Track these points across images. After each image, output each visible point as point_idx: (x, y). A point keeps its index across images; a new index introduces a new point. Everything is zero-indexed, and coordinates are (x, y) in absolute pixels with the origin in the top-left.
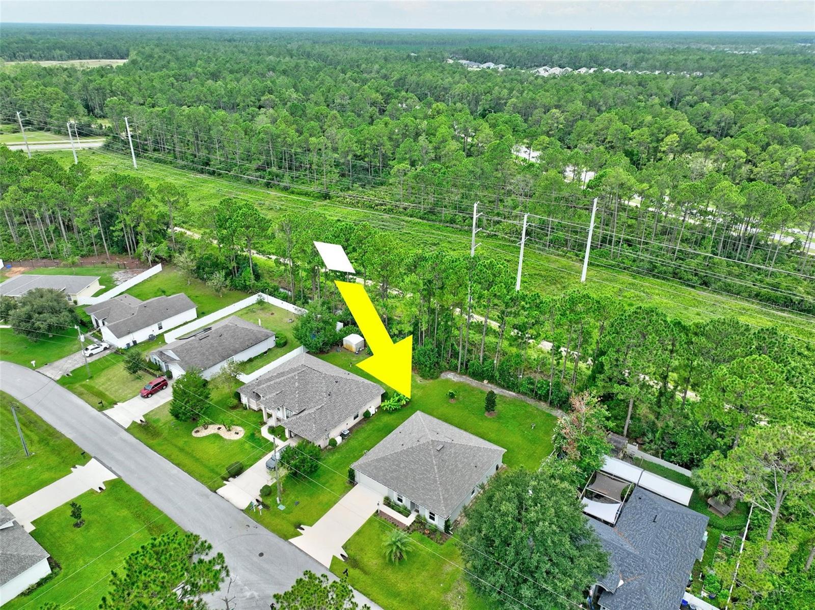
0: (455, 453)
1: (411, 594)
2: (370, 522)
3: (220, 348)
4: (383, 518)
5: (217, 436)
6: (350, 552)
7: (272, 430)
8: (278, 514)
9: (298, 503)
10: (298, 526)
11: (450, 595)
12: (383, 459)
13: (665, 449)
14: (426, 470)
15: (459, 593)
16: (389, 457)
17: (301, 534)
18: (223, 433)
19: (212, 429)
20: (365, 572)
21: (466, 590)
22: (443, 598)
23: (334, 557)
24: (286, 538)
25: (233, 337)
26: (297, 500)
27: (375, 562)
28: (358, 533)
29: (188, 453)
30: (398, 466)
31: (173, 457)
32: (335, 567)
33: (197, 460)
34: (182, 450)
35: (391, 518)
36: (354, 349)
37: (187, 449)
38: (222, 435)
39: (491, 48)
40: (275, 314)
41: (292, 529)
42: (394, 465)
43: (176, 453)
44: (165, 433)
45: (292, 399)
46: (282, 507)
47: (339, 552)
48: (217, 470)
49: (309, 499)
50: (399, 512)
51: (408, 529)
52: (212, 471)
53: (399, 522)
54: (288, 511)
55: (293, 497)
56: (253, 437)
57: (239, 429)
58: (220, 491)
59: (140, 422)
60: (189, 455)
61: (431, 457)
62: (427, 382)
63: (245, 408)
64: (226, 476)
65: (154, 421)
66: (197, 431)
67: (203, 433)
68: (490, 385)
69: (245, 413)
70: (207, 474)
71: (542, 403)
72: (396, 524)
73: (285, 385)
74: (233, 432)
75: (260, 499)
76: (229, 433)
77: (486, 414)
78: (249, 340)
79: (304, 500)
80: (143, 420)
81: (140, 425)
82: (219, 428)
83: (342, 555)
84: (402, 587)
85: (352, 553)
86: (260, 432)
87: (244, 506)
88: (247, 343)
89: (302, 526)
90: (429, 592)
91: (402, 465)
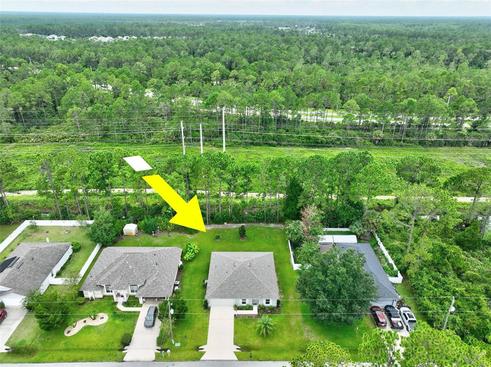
0: (257, 264)
1: (288, 346)
2: (236, 323)
3: (38, 268)
4: (241, 317)
5: (89, 327)
6: (240, 344)
7: (126, 304)
8: (179, 350)
9: (186, 337)
10: (197, 349)
11: (305, 334)
12: (222, 285)
13: (331, 222)
14: (251, 279)
15: (307, 331)
16: (225, 282)
17: (205, 352)
18: (90, 322)
19: (80, 325)
20: (257, 349)
21: (310, 328)
22: (304, 338)
23: (234, 352)
24: (198, 359)
25: (42, 256)
26: (184, 335)
27: (257, 341)
28: (236, 332)
29: (74, 350)
30: (234, 284)
31: (64, 358)
32: (240, 357)
33: (87, 350)
34: (67, 350)
35: (245, 315)
36: (134, 233)
37: (70, 347)
38: (91, 324)
39: (48, 25)
40: (50, 232)
41: (196, 353)
42: (231, 285)
43: (65, 355)
44: (39, 346)
45: (134, 277)
46: (178, 345)
47: (235, 348)
48: (110, 347)
49: (190, 330)
50: (247, 309)
51: (259, 316)
52: (107, 350)
53: (251, 315)
54: (184, 344)
55: (180, 335)
56: (116, 314)
57: (101, 315)
58: (125, 359)
59: (6, 351)
60: (79, 349)
61: (249, 271)
62: (195, 236)
63: (92, 300)
64: (122, 347)
65: (20, 344)
66: (69, 332)
67: (74, 331)
68: (229, 224)
69: (94, 302)
70: (106, 354)
71: (261, 224)
72: (250, 316)
73: (121, 271)
74: (98, 318)
75: (159, 348)
76: (95, 320)
77: (241, 240)
78: (56, 254)
79: (188, 333)
80: (8, 348)
81: (8, 353)
82: (85, 322)
83: (237, 349)
84: (281, 345)
85: (241, 344)
86: (118, 309)
87: (153, 357)
88: (56, 257)
89: (200, 348)
90: (295, 339)
91: (236, 283)
